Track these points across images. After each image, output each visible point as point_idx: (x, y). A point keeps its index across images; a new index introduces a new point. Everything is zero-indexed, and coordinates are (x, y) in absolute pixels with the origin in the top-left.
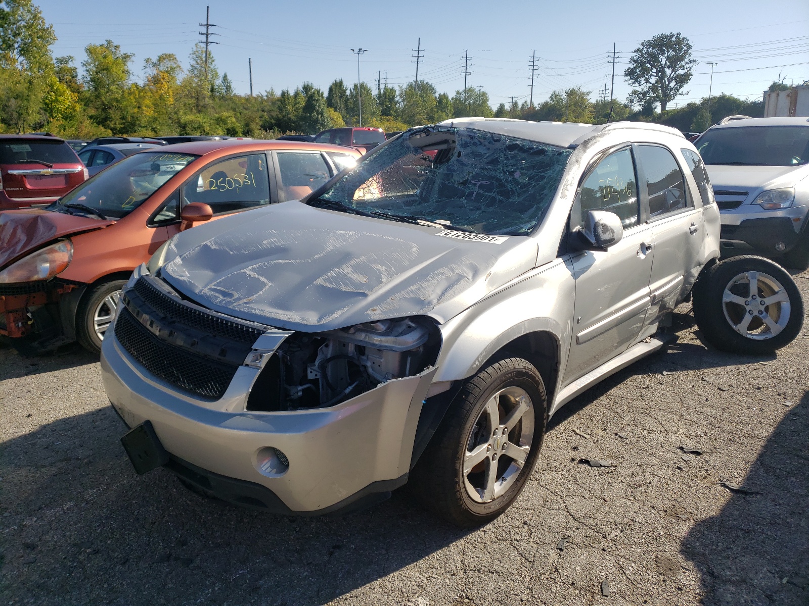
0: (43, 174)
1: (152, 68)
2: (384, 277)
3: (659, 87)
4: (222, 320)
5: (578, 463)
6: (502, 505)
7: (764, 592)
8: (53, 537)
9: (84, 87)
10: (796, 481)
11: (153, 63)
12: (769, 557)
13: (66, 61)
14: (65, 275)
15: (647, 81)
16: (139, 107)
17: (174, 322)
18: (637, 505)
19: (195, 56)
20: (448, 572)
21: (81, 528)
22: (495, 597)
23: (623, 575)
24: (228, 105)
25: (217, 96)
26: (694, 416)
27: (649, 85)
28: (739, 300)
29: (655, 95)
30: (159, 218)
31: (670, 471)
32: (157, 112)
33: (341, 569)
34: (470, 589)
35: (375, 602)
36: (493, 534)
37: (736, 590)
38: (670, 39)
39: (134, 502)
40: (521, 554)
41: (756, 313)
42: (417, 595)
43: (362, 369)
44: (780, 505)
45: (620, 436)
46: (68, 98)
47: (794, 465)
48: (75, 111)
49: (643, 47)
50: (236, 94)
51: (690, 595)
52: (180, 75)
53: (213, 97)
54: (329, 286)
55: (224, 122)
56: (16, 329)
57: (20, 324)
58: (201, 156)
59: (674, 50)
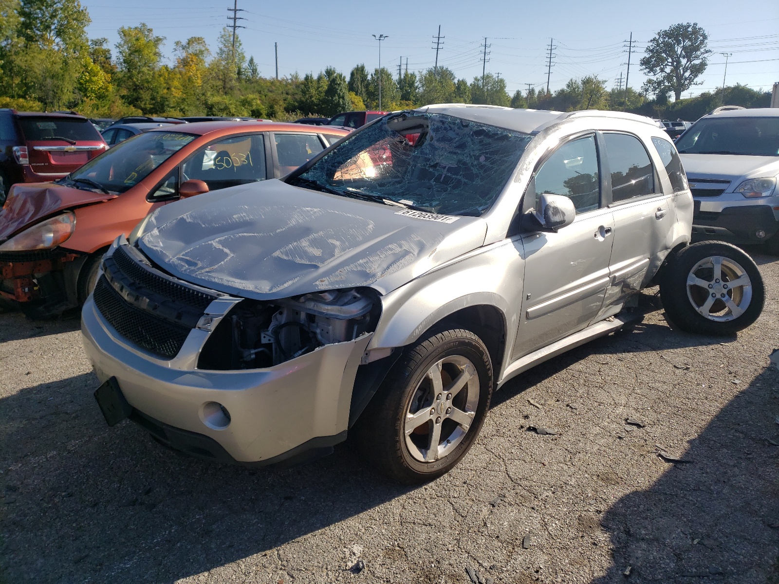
0: (66, 150)
1: (181, 51)
2: (337, 251)
3: (674, 76)
4: (181, 286)
5: (525, 431)
6: (445, 465)
7: (674, 551)
8: (34, 481)
9: (117, 68)
10: (727, 453)
11: (182, 46)
12: (685, 520)
13: (100, 43)
14: (67, 245)
15: (662, 70)
16: (168, 89)
17: (140, 288)
18: (572, 469)
19: (223, 40)
20: (386, 524)
21: (60, 474)
22: (424, 546)
23: (546, 531)
24: (254, 87)
25: (244, 79)
26: (645, 390)
27: (664, 74)
28: (703, 284)
29: (670, 84)
30: (157, 194)
31: (611, 440)
32: (185, 94)
33: (289, 518)
34: (403, 539)
35: (314, 547)
36: (434, 491)
37: (647, 547)
38: (686, 29)
39: (111, 453)
40: (456, 510)
41: (718, 296)
42: (353, 542)
43: (311, 335)
44: (707, 473)
45: (571, 407)
46: (101, 78)
47: (729, 438)
48: (107, 91)
49: (660, 36)
50: (262, 77)
51: (603, 550)
52: (208, 58)
53: (239, 80)
54: (285, 258)
55: (249, 103)
56: (23, 293)
57: (27, 289)
58: (200, 136)
59: (690, 40)
